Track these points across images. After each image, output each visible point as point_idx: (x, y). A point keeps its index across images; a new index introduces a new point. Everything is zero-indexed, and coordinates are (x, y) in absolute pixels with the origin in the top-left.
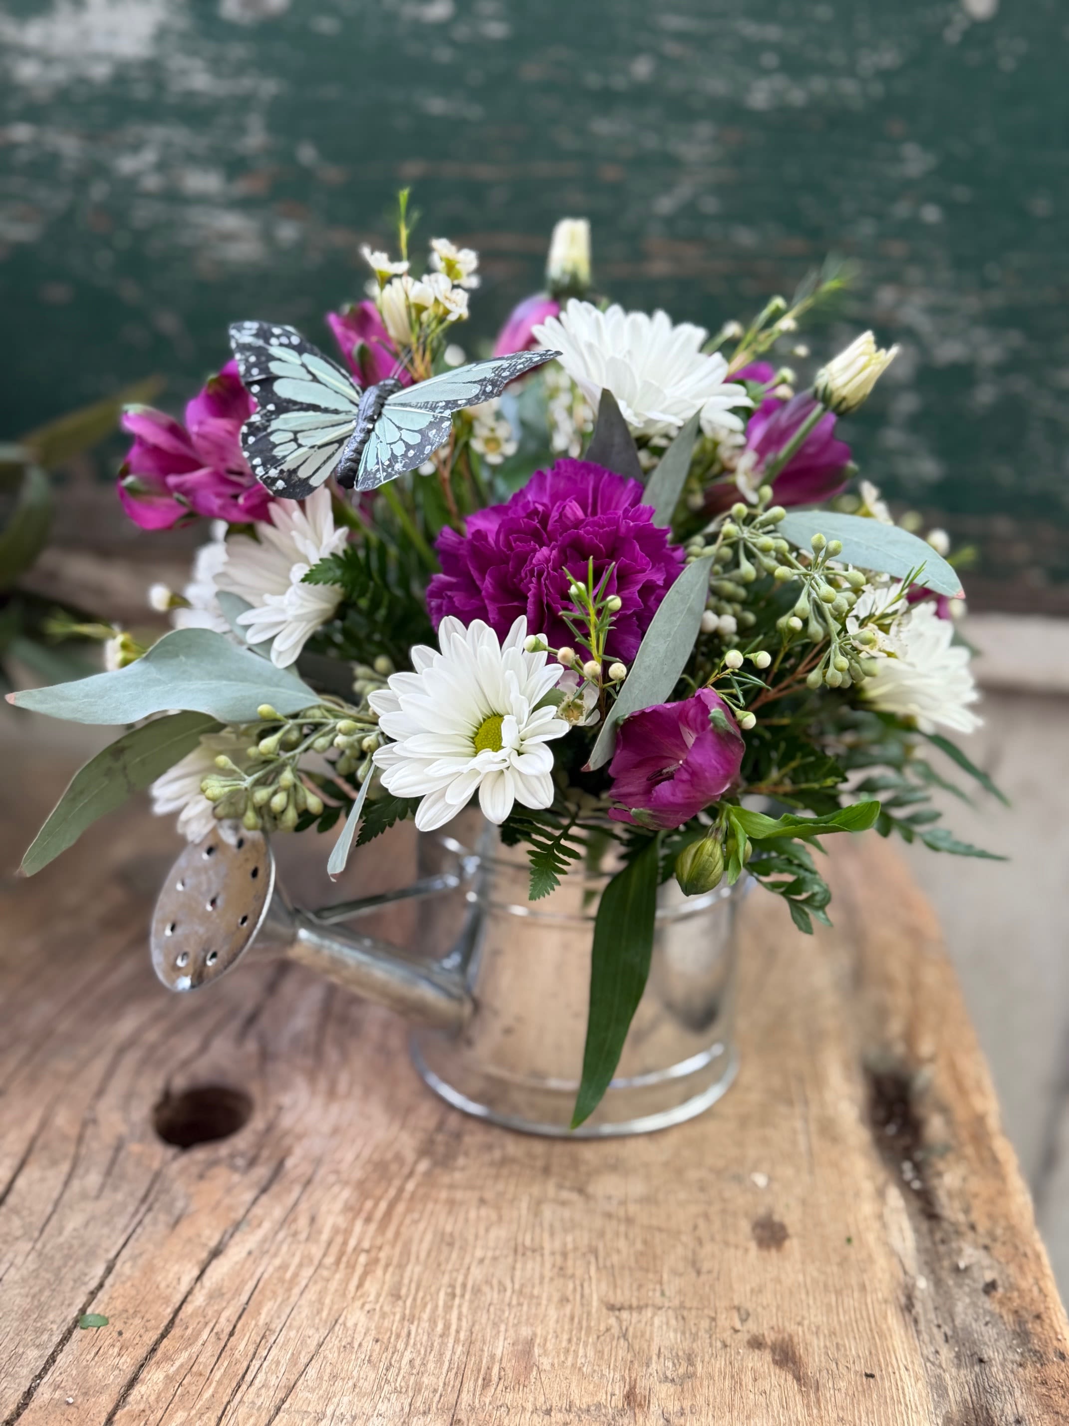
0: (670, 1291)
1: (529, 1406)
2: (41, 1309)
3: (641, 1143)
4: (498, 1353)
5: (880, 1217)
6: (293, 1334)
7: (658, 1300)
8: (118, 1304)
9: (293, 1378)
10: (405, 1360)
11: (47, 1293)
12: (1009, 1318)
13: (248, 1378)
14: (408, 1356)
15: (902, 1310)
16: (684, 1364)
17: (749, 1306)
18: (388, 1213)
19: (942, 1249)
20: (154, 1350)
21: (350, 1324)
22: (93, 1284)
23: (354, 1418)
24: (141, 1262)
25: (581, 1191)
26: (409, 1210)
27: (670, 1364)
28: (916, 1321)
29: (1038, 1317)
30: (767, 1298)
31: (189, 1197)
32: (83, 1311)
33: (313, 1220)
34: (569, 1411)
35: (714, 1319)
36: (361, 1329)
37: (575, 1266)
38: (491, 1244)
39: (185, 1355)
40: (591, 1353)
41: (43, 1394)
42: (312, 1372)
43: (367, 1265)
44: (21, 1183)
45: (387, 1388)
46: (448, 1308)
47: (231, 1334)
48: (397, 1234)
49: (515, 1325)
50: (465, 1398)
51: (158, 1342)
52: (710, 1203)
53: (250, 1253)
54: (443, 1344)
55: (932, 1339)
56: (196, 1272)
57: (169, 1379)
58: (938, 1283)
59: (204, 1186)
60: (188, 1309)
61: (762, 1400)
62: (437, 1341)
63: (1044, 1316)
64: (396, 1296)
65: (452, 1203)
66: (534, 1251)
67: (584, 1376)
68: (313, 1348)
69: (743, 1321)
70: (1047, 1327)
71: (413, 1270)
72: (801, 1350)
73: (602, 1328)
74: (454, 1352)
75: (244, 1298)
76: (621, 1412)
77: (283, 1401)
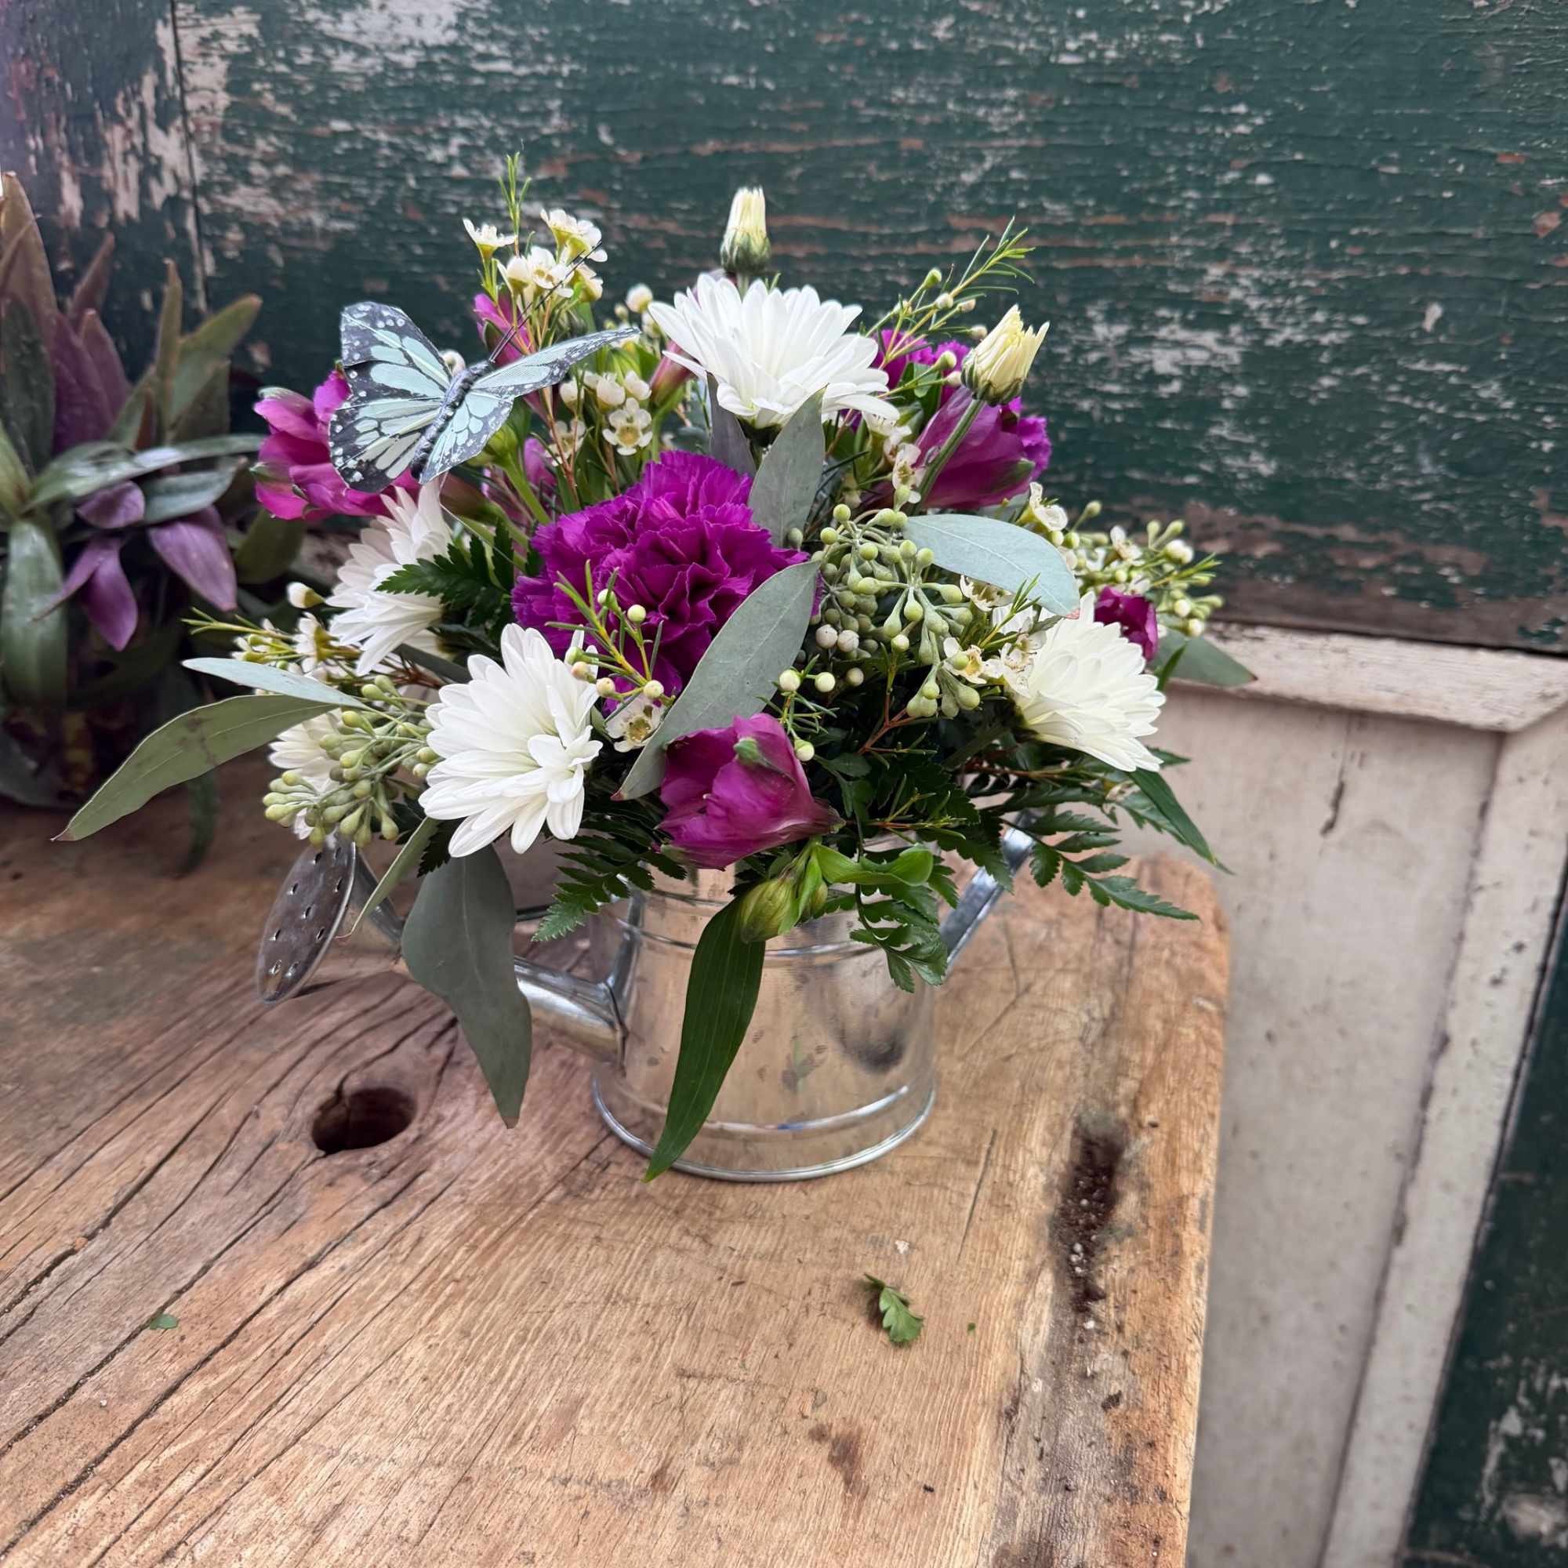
0: (752, 1361)
1: (548, 1473)
2: (125, 1303)
3: (791, 1191)
4: (542, 1409)
5: (1019, 1304)
6: (345, 1361)
7: (735, 1370)
8: (194, 1308)
9: (325, 1407)
10: (445, 1404)
11: (138, 1287)
12: (1118, 1441)
13: (282, 1403)
14: (449, 1399)
15: (1000, 1414)
16: (732, 1447)
17: (829, 1390)
18: (496, 1244)
19: (1078, 1348)
20: (207, 1360)
21: (406, 1358)
22: (184, 1283)
23: (366, 1459)
24: (237, 1265)
25: (705, 1239)
26: (518, 1242)
27: (717, 1446)
28: (1012, 1431)
29: (1151, 1445)
30: (853, 1384)
31: (311, 1203)
32: (163, 1308)
33: (420, 1240)
34: (588, 1483)
35: (784, 1400)
36: (414, 1365)
37: (663, 1323)
38: (586, 1288)
39: (233, 1369)
40: (638, 1422)
41: (84, 1394)
42: (346, 1404)
43: (451, 1295)
44: (164, 1170)
45: (413, 1432)
46: (512, 1352)
47: (287, 1353)
48: (497, 1265)
49: (572, 1381)
50: (487, 1454)
51: (216, 1351)
52: (836, 1266)
53: (342, 1269)
54: (489, 1393)
55: (1024, 1453)
56: (281, 1283)
57: (206, 1392)
58: (1058, 1388)
59: (330, 1193)
60: (258, 1321)
61: (798, 1499)
62: (485, 1387)
63: (1159, 1445)
64: (465, 1333)
65: (566, 1237)
66: (626, 1301)
67: (619, 1446)
68: (358, 1379)
69: (816, 1406)
70: (1158, 1458)
71: (496, 1307)
72: (864, 1449)
73: (662, 1395)
74: (497, 1402)
75: (315, 1317)
76: (642, 1493)
77: (305, 1432)
